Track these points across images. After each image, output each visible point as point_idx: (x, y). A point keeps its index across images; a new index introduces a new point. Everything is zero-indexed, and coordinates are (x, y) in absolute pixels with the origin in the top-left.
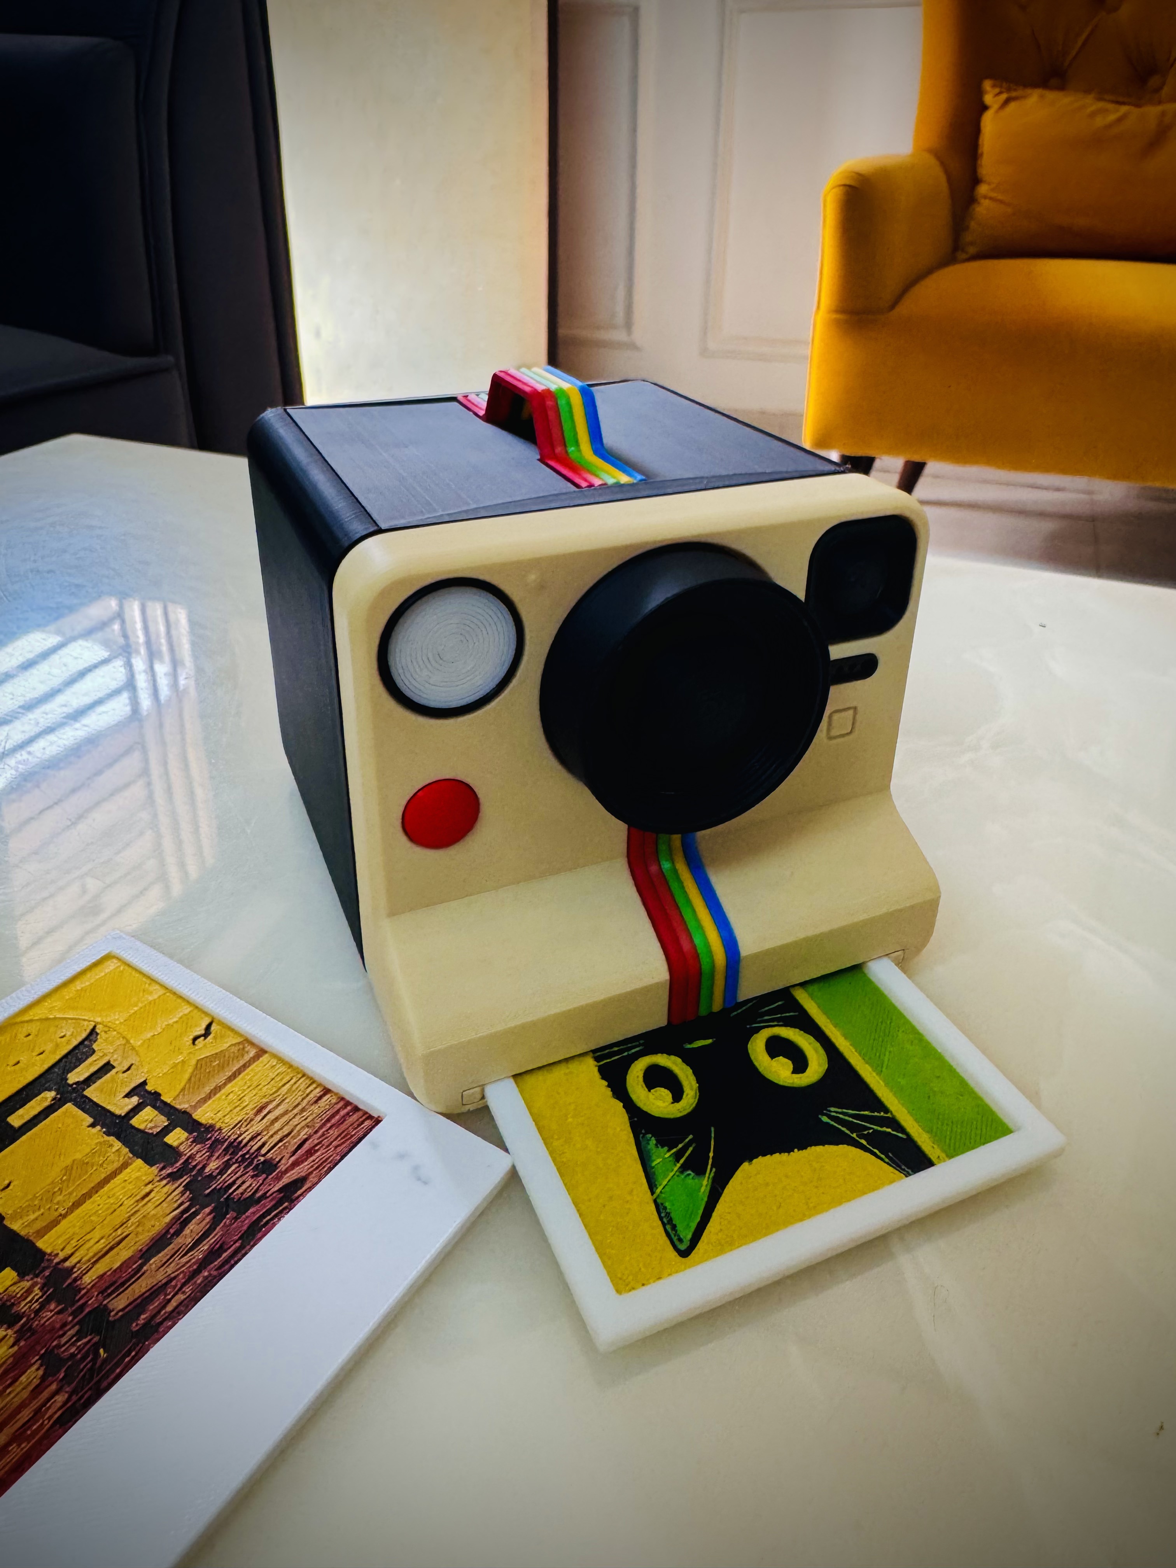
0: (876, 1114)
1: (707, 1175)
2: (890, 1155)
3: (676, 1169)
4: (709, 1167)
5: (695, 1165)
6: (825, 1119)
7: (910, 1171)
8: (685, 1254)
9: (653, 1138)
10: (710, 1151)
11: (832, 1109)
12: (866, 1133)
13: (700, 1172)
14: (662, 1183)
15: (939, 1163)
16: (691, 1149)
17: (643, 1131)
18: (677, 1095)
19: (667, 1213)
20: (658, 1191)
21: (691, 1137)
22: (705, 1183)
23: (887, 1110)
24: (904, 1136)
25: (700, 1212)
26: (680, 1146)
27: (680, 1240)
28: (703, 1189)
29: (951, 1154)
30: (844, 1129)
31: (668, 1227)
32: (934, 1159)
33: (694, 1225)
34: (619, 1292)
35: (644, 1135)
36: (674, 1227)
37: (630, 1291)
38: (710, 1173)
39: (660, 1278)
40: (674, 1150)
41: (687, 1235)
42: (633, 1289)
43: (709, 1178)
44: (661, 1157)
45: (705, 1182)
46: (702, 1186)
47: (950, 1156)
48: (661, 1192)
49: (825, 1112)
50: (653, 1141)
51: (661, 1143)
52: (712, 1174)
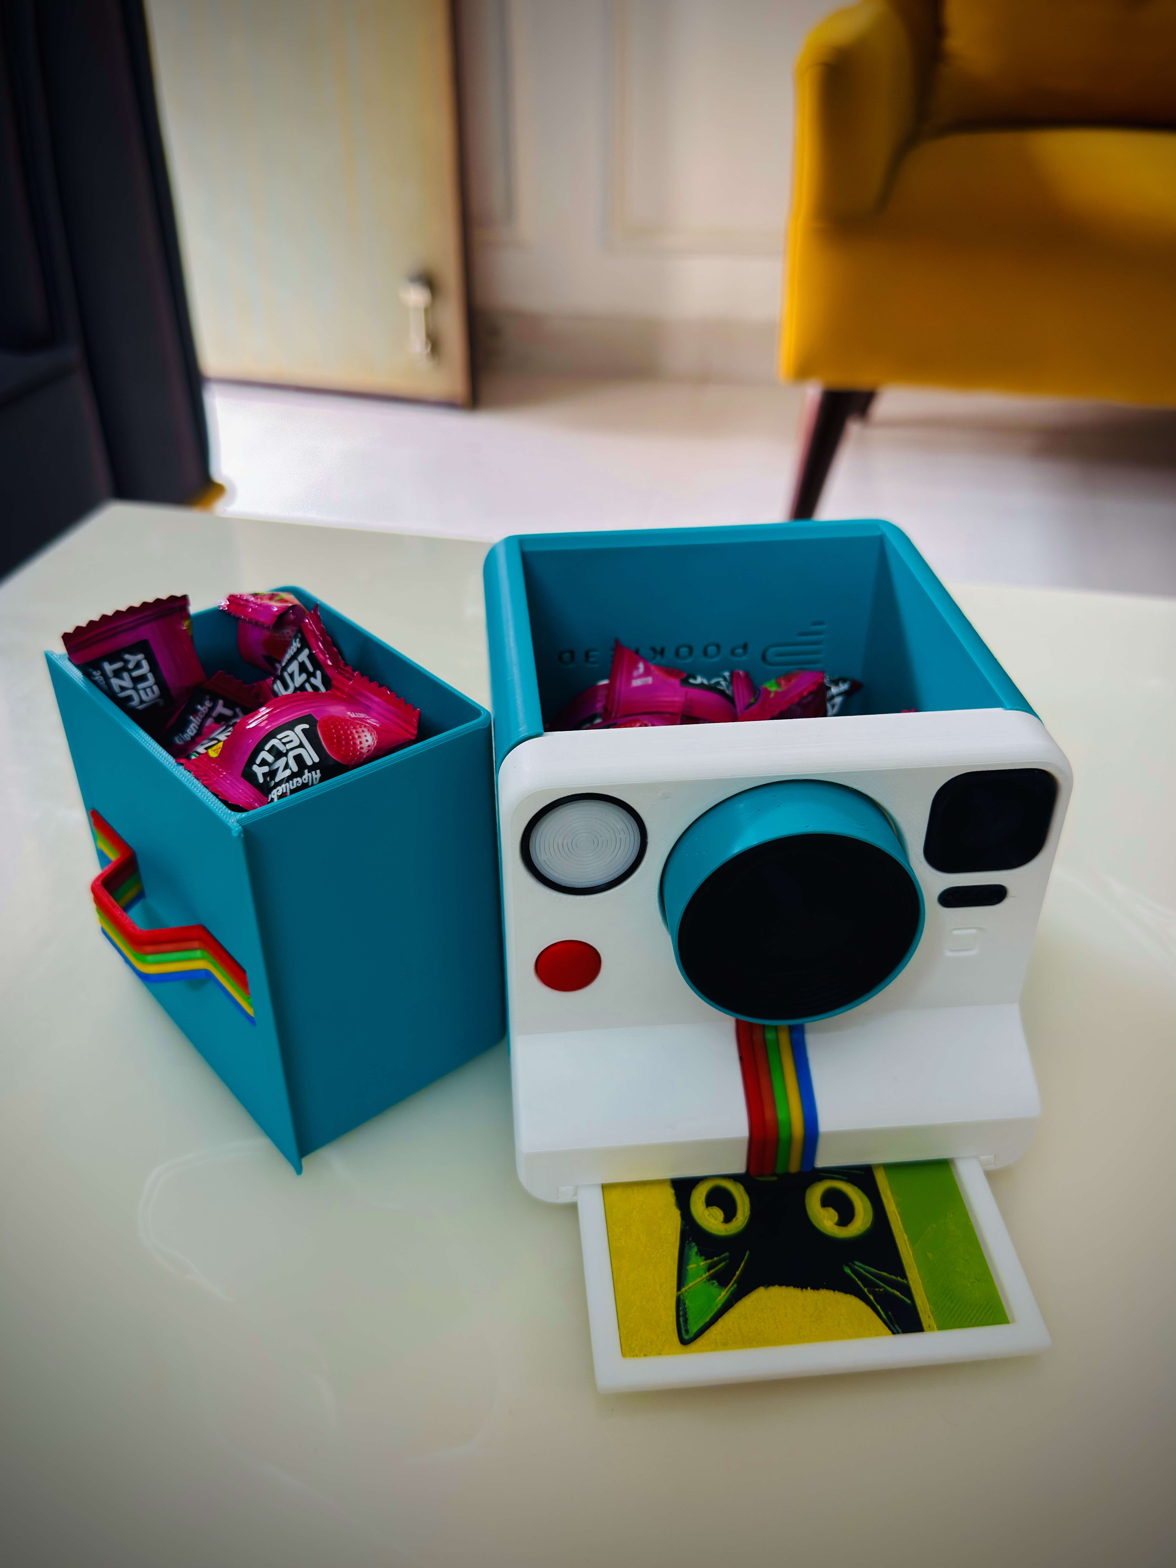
0: (893, 1277)
1: (728, 1288)
2: (890, 1313)
3: (704, 1276)
4: (732, 1282)
5: (721, 1279)
6: (847, 1270)
7: (900, 1330)
8: (684, 1342)
9: (696, 1247)
10: (738, 1270)
11: (857, 1263)
12: (877, 1290)
13: (723, 1284)
14: (690, 1284)
15: (928, 1331)
16: (723, 1264)
17: (690, 1239)
18: (729, 1217)
19: (684, 1308)
20: (683, 1290)
21: (727, 1254)
22: (723, 1295)
23: (904, 1276)
24: (909, 1302)
25: (711, 1315)
26: (715, 1259)
27: (687, 1331)
28: (719, 1298)
29: (942, 1327)
30: (859, 1283)
31: (681, 1319)
32: (925, 1325)
33: (701, 1324)
34: (624, 1355)
35: (690, 1242)
36: (686, 1321)
37: (633, 1356)
38: (732, 1286)
39: (660, 1354)
40: (709, 1261)
41: (694, 1328)
42: (637, 1355)
43: (728, 1290)
44: (697, 1265)
45: (723, 1293)
46: (720, 1295)
47: (941, 1328)
48: (686, 1291)
49: (850, 1263)
50: (695, 1249)
51: (702, 1253)
52: (732, 1289)
